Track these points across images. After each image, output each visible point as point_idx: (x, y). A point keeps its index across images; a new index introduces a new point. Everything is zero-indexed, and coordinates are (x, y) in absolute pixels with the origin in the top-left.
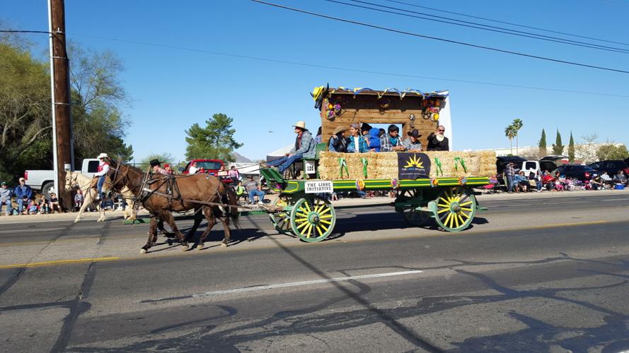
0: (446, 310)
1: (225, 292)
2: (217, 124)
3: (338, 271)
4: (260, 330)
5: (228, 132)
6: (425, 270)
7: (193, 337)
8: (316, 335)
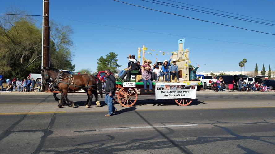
0: (208, 143)
1: (111, 129)
2: (110, 57)
3: (160, 123)
4: (124, 147)
5: (115, 60)
6: (200, 125)
7: (95, 148)
8: (149, 150)
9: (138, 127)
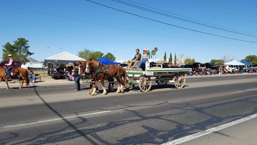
0: (117, 127)
1: (14, 126)
2: (20, 43)
3: (73, 113)
5: (26, 47)
6: (112, 111)
8: (57, 143)
9: (48, 121)
